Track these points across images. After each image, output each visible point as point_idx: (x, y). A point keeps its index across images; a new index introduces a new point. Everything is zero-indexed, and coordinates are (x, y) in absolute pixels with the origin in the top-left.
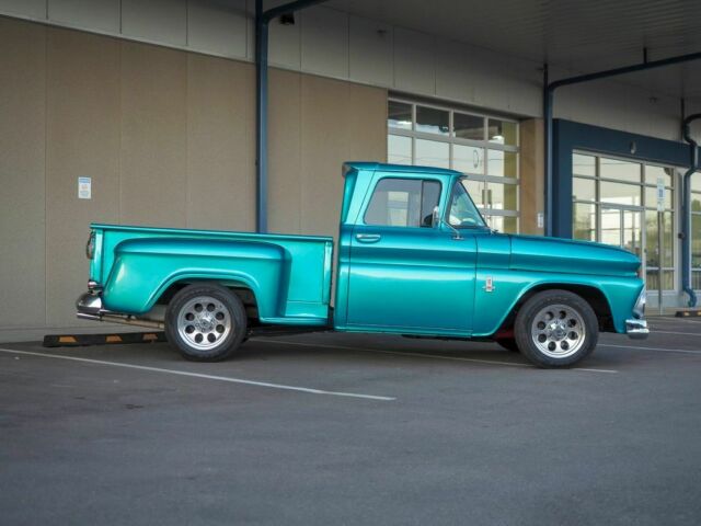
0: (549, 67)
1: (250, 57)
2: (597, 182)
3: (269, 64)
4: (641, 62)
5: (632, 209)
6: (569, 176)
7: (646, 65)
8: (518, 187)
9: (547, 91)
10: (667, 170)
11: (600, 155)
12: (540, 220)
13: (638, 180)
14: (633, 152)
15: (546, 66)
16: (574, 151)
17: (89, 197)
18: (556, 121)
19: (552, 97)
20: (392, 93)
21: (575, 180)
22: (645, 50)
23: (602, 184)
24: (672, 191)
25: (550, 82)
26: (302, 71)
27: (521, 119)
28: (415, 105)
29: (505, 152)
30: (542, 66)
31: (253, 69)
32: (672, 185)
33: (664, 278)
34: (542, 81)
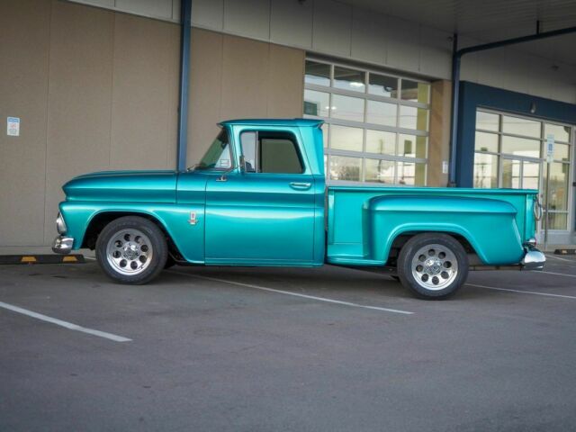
0: (459, 37)
1: (176, 18)
2: (500, 135)
3: (192, 25)
4: (535, 33)
5: (532, 160)
6: (473, 130)
7: (539, 36)
8: (427, 139)
9: (456, 57)
10: (566, 128)
11: (502, 113)
12: (445, 168)
13: (538, 136)
14: (533, 111)
15: (456, 36)
16: (478, 109)
17: (17, 134)
18: (462, 84)
19: (459, 62)
20: (309, 54)
21: (477, 134)
22: (538, 22)
23: (504, 138)
24: (569, 146)
25: (458, 49)
26: (224, 31)
27: (432, 80)
28: (333, 65)
29: (418, 108)
30: (452, 36)
31: (178, 29)
32: (570, 141)
33: (558, 221)
34: (452, 48)
